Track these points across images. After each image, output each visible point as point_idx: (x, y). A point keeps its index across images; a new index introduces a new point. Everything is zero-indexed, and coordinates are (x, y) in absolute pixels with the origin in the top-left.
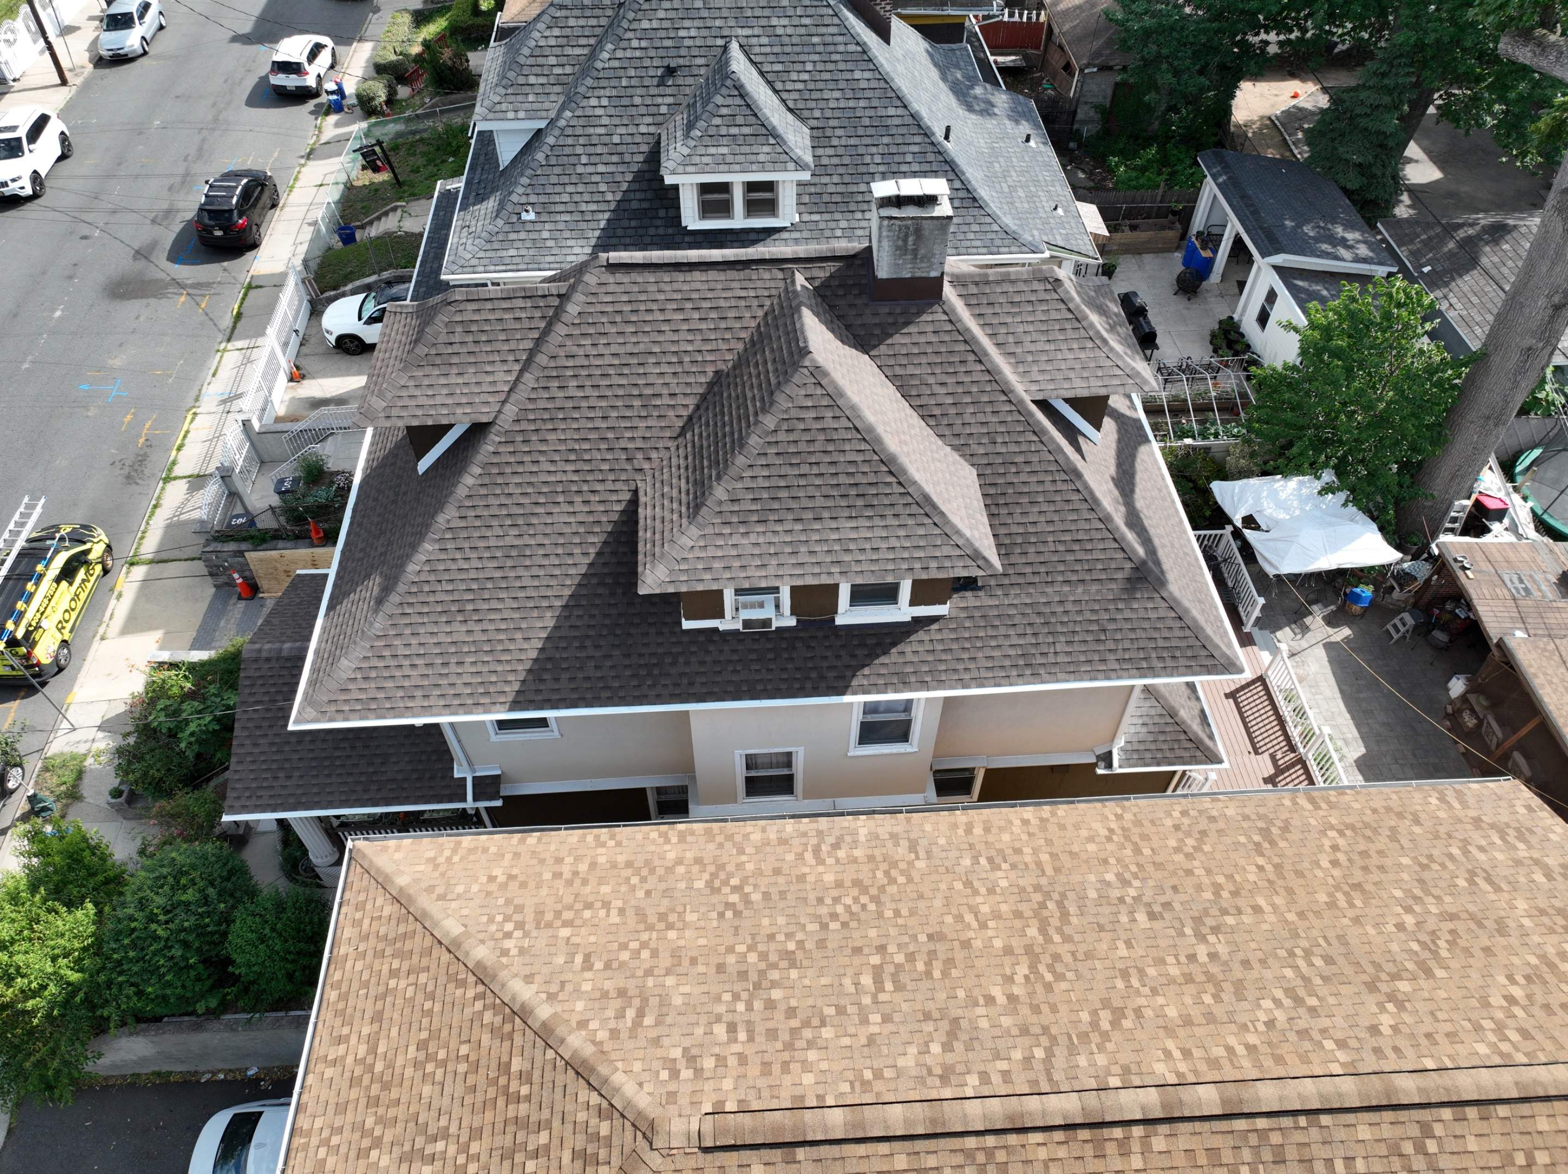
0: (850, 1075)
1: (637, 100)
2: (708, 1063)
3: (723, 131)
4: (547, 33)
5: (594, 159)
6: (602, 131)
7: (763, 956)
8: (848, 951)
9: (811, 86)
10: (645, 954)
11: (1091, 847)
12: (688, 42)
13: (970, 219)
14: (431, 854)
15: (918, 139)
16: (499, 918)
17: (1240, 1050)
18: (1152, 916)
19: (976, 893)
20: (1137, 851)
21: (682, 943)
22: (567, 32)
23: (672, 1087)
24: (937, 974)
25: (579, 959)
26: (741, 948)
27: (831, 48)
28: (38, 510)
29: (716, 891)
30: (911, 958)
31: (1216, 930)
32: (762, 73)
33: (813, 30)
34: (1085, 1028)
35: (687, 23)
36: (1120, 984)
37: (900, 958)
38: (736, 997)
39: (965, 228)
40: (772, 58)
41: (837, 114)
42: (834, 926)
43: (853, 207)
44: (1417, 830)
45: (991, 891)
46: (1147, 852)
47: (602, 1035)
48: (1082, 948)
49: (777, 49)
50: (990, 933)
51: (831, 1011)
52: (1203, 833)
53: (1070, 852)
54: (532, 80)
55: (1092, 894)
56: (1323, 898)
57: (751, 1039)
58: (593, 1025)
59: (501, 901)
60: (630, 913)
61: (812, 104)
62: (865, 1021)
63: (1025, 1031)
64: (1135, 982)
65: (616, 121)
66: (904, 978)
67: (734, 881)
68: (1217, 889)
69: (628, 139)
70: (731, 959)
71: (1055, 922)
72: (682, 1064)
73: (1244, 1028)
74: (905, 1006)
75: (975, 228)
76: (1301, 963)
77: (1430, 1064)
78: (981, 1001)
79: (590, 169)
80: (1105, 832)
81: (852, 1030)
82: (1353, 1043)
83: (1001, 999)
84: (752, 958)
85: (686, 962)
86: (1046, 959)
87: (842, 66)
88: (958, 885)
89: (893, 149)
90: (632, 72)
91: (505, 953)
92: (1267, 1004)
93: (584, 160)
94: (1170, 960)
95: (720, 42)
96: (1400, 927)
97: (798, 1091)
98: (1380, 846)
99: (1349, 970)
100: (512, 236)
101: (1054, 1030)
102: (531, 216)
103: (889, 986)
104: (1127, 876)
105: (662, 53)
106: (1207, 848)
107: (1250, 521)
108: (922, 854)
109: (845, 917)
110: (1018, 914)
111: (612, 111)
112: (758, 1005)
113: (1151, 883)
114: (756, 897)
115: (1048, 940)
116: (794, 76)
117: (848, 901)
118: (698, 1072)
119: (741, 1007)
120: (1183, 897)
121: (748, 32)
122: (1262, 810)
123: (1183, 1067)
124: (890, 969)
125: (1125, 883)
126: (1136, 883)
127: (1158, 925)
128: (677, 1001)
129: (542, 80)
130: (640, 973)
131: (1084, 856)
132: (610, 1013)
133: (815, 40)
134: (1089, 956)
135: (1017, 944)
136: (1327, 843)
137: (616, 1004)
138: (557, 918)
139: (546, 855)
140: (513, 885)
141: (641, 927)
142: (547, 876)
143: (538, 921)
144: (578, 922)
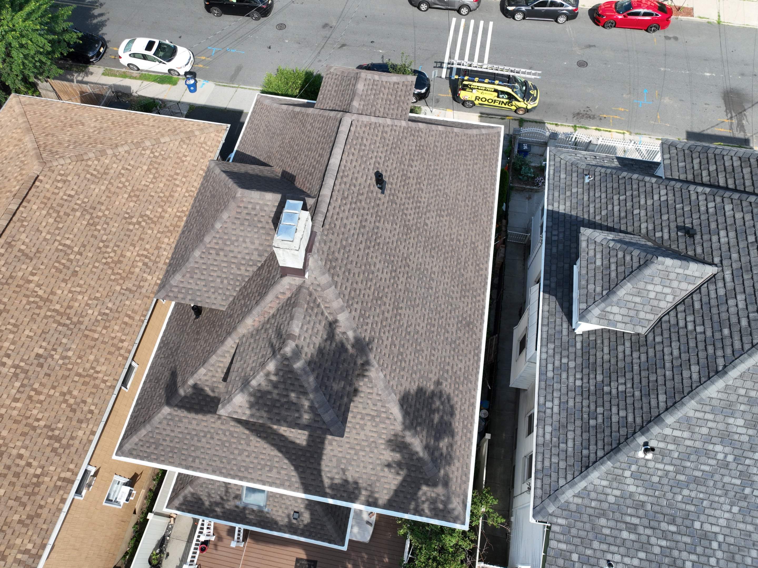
0: (29, 219)
1: (665, 217)
2: (60, 185)
3: (613, 260)
4: (734, 158)
5: (622, 204)
6: (643, 202)
8: (86, 243)
9: (682, 332)
10: (121, 185)
11: (92, 358)
12: (715, 238)
13: (570, 461)
14: (209, 143)
15: (638, 420)
16: (163, 153)
18: (38, 356)
19: (90, 299)
20: (79, 375)
21: (120, 197)
22: (738, 170)
23: (56, 172)
24: (57, 264)
25: (130, 168)
26: (107, 213)
27: (719, 345)
28: (533, 77)
29: (141, 216)
30: (69, 260)
31: (16, 375)
32: (691, 294)
33: (735, 329)
35: (732, 234)
36: (13, 321)
39: (562, 456)
40: (705, 299)
41: (659, 355)
42: (101, 245)
43: (586, 371)
44: (16, 517)
45: (87, 304)
46: (76, 379)
47: (90, 163)
48: (39, 319)
49: (713, 302)
50: (66, 292)
51: (61, 225)
52: (74, 411)
53: (94, 347)
54: (696, 161)
55: (64, 341)
57: (62, 199)
58: (96, 162)
59: (171, 155)
60: (145, 188)
61: (666, 335)
62: (48, 233)
63: (11, 277)
64: (10, 327)
65: (650, 208)
66: (62, 254)
67: (143, 224)
68: (38, 393)
69: (636, 219)
70: (103, 208)
71: (58, 318)
72: (64, 178)
74: (48, 248)
75: (562, 465)
78: (34, 271)
79: (616, 203)
80: (98, 369)
81: (48, 228)
83: (31, 278)
84: (100, 214)
85: (110, 195)
86: (41, 304)
87: (702, 355)
88: (98, 295)
89: (629, 401)
90: (687, 209)
91: (144, 150)
93: (622, 198)
94: (12, 347)
95: (717, 260)
97: (32, 203)
98: (17, 488)
100: (575, 175)
101: (6, 287)
102: (587, 180)
103: (60, 247)
104: (67, 361)
105: (705, 223)
106: (64, 406)
108: (123, 291)
109: (104, 250)
110: (70, 307)
111: (657, 204)
112: (76, 207)
113: (57, 368)
114: (131, 227)
115: (49, 310)
116: (690, 318)
117: (112, 255)
118: (58, 181)
119: (79, 202)
120: (41, 375)
121: (728, 277)
122: (73, 450)
124: (69, 251)
125: (64, 358)
126: (61, 362)
127: (33, 355)
128: (93, 186)
129: (696, 167)
130: (112, 181)
131: (88, 351)
132: (98, 168)
133: (726, 332)
134: (33, 320)
135: (56, 298)
136: (35, 463)
137: (102, 171)
138: (154, 168)
139: (190, 174)
140: (178, 161)
141: (135, 189)
142: (178, 171)
143: (155, 162)
144: (148, 173)
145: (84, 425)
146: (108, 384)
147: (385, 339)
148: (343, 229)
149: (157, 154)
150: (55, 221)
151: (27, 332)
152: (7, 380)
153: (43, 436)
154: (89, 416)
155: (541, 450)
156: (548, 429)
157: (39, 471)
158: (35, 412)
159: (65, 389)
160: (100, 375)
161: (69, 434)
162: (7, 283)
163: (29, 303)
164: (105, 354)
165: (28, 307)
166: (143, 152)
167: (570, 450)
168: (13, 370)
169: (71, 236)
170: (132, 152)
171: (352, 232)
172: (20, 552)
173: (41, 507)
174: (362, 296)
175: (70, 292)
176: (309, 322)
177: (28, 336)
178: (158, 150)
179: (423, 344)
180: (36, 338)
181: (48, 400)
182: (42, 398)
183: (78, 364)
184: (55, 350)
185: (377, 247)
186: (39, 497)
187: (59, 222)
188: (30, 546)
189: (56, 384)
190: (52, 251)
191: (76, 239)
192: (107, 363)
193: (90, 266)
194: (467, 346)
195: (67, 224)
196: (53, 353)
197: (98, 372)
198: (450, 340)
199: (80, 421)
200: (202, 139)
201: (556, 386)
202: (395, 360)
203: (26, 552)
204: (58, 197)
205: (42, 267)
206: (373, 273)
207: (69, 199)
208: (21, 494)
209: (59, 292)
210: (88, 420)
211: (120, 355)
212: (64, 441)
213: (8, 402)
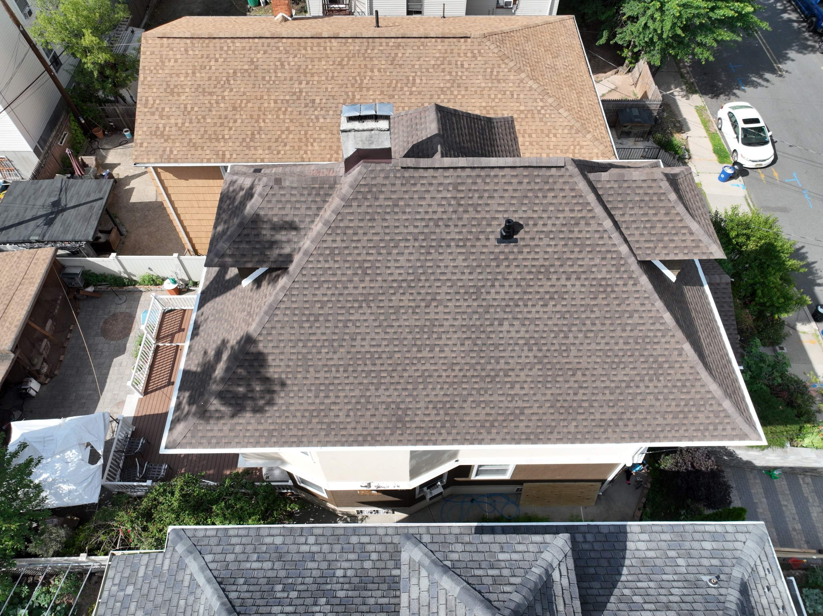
0: (427, 48)
2: (469, 55)
3: (506, 572)
7: (452, 93)
8: (423, 93)
10: (493, 96)
11: (323, 136)
13: (233, 566)
16: (547, 116)
17: (309, 48)
18: (314, 100)
20: (306, 134)
21: (480, 101)
23: (480, 47)
24: (394, 82)
25: (515, 96)
26: (459, 97)
30: (402, 88)
31: (294, 93)
34: (353, 59)
36: (336, 74)
37: (406, 89)
38: (461, 77)
39: (242, 557)
43: (356, 580)
44: (193, 136)
46: (303, 132)
47: (503, 66)
48: (343, 89)
50: (372, 97)
51: (431, 70)
52: (277, 141)
56: (250, 105)
57: (456, 61)
58: (506, 70)
59: (549, 124)
62: (420, 65)
63: (371, 59)
66: (405, 81)
68: (284, 113)
70: (463, 93)
72: (477, 55)
73: (304, 55)
74: (407, 70)
76: (273, 78)
77: (256, 40)
78: (382, 70)
80: (315, 144)
81: (425, 63)
82: (274, 48)
83: (376, 70)
84: (456, 93)
85: (478, 92)
86: (357, 85)
91: (542, 100)
92: (292, 63)
94: (315, 83)
96: (231, 90)
97: (443, 44)
98: (213, 129)
99: (260, 75)
100: (715, 562)
101: (362, 59)
102: (706, 578)
103: (411, 78)
104: (315, 121)
106: (279, 133)
107: (93, 458)
112: (454, 74)
113: (307, 117)
115: (353, 93)
118: (472, 52)
119: (460, 74)
120: (298, 109)
122: (247, 152)
123: (329, 44)
124: (410, 85)
125: (317, 118)
126: (313, 117)
127: (313, 98)
128: (480, 77)
130: (494, 89)
131: (328, 132)
132: (502, 74)
134: (342, 86)
136: (232, 132)
137: (500, 77)
138: (526, 115)
139: (537, 147)
140: (546, 132)
141: (495, 108)
142: (534, 136)
143: (533, 114)
144: (518, 112)
145: (267, 152)
146: (304, 156)
147: (322, 291)
148: (416, 196)
149: (543, 112)
150: (434, 65)
151: (330, 86)
152: (289, 90)
153: (253, 129)
154: (275, 152)
155: (252, 533)
156: (279, 540)
157: (227, 137)
158: (270, 116)
159: (292, 128)
160: (310, 148)
161: (258, 144)
162: (365, 58)
163: (354, 78)
164: (329, 144)
165: (351, 78)
166: (538, 100)
167: (248, 565)
168: (297, 90)
169: (424, 81)
170: (533, 92)
171: (420, 210)
172: (171, 148)
173: (202, 148)
174: (354, 245)
175: (374, 100)
176: (302, 195)
177: (327, 88)
178: (548, 111)
179: (342, 350)
180: (327, 94)
181: (281, 121)
182: (282, 117)
183: (315, 129)
184: (322, 109)
185: (423, 251)
186: (209, 144)
187: (433, 68)
188: (175, 152)
189: (294, 121)
190: (405, 74)
191: (423, 85)
192: (322, 148)
193: (403, 105)
194: (371, 422)
195: (434, 74)
196: (319, 109)
197: (312, 145)
198: (368, 394)
199: (269, 148)
200: (585, 143)
201: (337, 548)
202: (307, 312)
203: (171, 152)
204: (457, 58)
205: (388, 74)
206: (389, 254)
207: (459, 66)
208: (209, 132)
209: (371, 93)
210: (272, 153)
211: (332, 155)
212: (252, 144)
213: (273, 97)
